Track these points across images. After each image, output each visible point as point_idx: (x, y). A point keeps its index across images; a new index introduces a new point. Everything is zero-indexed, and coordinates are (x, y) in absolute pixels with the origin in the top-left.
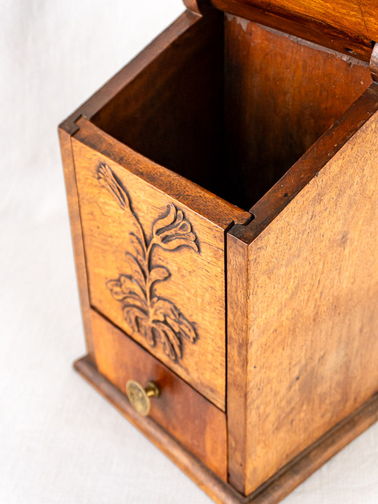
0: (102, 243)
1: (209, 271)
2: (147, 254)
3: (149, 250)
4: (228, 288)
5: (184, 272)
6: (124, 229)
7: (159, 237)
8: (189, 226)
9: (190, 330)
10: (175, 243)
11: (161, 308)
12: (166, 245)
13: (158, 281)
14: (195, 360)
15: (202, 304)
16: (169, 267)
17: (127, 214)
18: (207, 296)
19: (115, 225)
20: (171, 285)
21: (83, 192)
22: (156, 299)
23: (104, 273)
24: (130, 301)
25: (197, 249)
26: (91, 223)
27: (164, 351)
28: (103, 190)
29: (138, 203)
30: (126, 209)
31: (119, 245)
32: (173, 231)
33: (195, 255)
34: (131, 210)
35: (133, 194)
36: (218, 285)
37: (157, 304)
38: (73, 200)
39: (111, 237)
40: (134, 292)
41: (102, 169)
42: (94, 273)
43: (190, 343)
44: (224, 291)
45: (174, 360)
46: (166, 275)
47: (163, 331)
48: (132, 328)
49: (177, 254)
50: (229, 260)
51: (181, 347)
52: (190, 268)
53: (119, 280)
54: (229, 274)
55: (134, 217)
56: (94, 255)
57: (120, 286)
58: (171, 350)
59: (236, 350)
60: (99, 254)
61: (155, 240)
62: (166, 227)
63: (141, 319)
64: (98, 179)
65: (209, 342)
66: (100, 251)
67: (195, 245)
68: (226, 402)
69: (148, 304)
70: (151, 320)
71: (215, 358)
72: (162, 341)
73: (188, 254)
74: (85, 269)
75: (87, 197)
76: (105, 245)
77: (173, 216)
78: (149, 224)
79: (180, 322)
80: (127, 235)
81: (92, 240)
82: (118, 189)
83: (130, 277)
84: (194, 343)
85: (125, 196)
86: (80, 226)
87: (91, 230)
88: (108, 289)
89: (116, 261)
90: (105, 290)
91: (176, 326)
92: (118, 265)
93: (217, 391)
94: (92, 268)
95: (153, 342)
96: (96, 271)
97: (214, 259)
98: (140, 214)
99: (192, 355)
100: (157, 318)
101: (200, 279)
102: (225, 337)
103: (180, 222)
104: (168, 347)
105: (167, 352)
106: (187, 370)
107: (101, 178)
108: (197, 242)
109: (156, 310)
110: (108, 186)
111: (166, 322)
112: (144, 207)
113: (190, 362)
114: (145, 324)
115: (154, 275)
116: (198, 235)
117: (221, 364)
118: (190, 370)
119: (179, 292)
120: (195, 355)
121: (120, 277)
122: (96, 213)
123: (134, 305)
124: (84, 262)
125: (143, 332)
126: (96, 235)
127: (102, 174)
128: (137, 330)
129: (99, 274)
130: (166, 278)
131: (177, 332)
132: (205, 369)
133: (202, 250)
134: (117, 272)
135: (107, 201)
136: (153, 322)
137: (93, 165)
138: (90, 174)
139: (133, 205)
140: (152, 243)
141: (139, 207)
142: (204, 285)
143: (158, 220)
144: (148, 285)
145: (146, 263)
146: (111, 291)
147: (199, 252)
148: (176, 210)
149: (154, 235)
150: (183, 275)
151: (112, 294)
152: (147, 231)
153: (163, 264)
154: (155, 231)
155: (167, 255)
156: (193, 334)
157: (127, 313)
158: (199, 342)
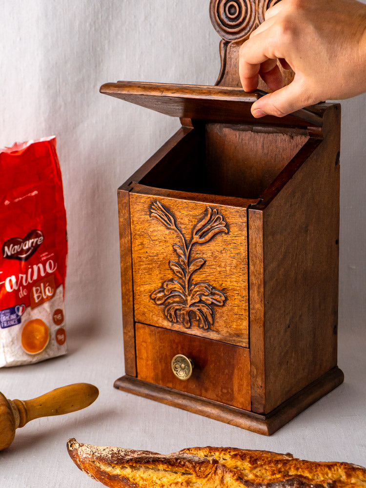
0: (149, 264)
1: (236, 242)
2: (187, 254)
3: (189, 250)
4: (250, 247)
5: (217, 254)
6: (168, 244)
7: (198, 236)
8: (221, 217)
9: (221, 296)
10: (210, 235)
11: (198, 291)
12: (203, 240)
13: (195, 271)
14: (224, 319)
15: (230, 270)
16: (204, 256)
17: (172, 231)
18: (235, 262)
19: (161, 244)
20: (206, 269)
21: (136, 230)
22: (193, 286)
23: (149, 288)
24: (170, 301)
25: (227, 231)
26: (141, 251)
27: (199, 326)
28: (153, 222)
29: (182, 219)
30: (172, 227)
31: (164, 258)
32: (209, 227)
33: (225, 237)
34: (176, 226)
35: (178, 214)
36: (243, 249)
37: (194, 290)
38: (126, 241)
39: (157, 255)
40: (175, 291)
41: (154, 205)
42: (140, 292)
43: (220, 308)
44: (247, 252)
45: (207, 329)
46: (201, 263)
47: (198, 309)
48: (172, 321)
49: (210, 243)
50: (250, 227)
51: (213, 315)
52: (222, 248)
53: (162, 287)
54: (250, 237)
55: (178, 231)
56: (142, 277)
57: (163, 291)
58: (205, 322)
59: (256, 292)
60: (146, 274)
61: (194, 240)
62: (204, 226)
63: (180, 310)
64: (150, 215)
65: (236, 297)
66: (146, 271)
67: (225, 228)
68: (249, 338)
69: (187, 294)
70: (188, 306)
71: (240, 308)
72: (198, 318)
73: (219, 238)
74: (132, 293)
75: (139, 232)
76: (151, 264)
77: (209, 216)
78: (190, 231)
79: (213, 294)
80: (171, 248)
81: (140, 265)
82: (166, 215)
83: (172, 280)
84: (224, 305)
85: (172, 218)
86: (130, 259)
87: (140, 257)
88: (152, 299)
89: (160, 273)
90: (149, 302)
91: (209, 300)
92: (162, 275)
93: (242, 334)
94: (138, 289)
95: (189, 324)
96: (142, 289)
97: (240, 232)
98: (183, 226)
99: (221, 317)
100: (193, 301)
101: (229, 252)
102: (247, 287)
103: (215, 217)
104: (202, 320)
105: (201, 326)
106: (218, 332)
107: (153, 213)
108: (227, 226)
109: (193, 295)
110: (158, 217)
111: (200, 301)
112: (186, 220)
113: (220, 323)
114: (184, 312)
115: (192, 268)
116: (228, 221)
117: (245, 310)
118: (220, 330)
119: (212, 271)
120: (224, 315)
121: (163, 284)
122: (146, 241)
123: (174, 302)
124: (131, 287)
125: (181, 320)
126: (144, 259)
127: (154, 209)
128: (176, 321)
129: (144, 291)
130: (202, 266)
131: (209, 304)
132: (232, 322)
133: (231, 230)
134: (161, 281)
135: (156, 229)
136: (190, 306)
137: (146, 206)
138: (143, 213)
139: (178, 223)
140: (192, 243)
141: (182, 221)
142: (232, 255)
143: (197, 224)
144: (187, 278)
145: (186, 261)
146: (154, 299)
147: (228, 233)
148: (212, 211)
149: (194, 236)
150: (216, 257)
151: (155, 302)
152: (188, 237)
153: (200, 256)
154: (194, 233)
155: (203, 248)
156: (223, 298)
157: (167, 311)
158: (228, 302)
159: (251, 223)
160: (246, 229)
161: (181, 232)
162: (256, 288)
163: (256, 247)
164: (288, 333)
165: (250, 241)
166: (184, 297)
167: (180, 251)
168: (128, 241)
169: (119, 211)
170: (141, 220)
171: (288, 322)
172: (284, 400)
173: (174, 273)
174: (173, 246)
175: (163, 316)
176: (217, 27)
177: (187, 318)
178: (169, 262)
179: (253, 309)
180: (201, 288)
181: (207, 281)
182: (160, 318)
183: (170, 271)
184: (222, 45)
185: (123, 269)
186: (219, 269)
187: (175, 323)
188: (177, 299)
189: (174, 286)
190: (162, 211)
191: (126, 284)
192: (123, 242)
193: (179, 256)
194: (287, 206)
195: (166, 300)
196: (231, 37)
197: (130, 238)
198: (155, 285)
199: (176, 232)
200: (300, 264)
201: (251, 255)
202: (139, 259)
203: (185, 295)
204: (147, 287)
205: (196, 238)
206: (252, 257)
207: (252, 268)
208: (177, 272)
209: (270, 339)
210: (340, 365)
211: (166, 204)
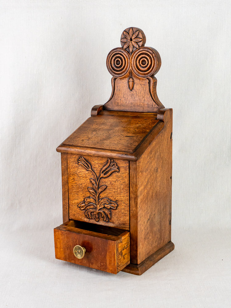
0: (77, 189)
1: (123, 176)
2: (97, 183)
3: (98, 181)
4: (130, 179)
5: (113, 182)
6: (87, 179)
7: (103, 174)
8: (115, 164)
9: (115, 205)
10: (110, 173)
11: (103, 202)
12: (106, 176)
13: (101, 192)
14: (116, 216)
15: (120, 191)
16: (106, 184)
17: (89, 172)
18: (122, 186)
19: (84, 179)
20: (107, 191)
21: (70, 172)
22: (100, 200)
24: (88, 208)
25: (118, 171)
26: (74, 182)
27: (103, 220)
28: (80, 167)
29: (95, 165)
30: (90, 170)
31: (85, 186)
32: (109, 169)
33: (117, 174)
34: (92, 169)
35: (93, 163)
36: (126, 180)
37: (101, 202)
38: (65, 178)
39: (81, 184)
40: (91, 202)
41: (80, 159)
42: (72, 204)
43: (114, 210)
44: (129, 181)
45: (108, 222)
46: (105, 188)
47: (103, 212)
48: (89, 218)
49: (109, 177)
50: (130, 169)
51: (111, 214)
52: (115, 180)
53: (84, 201)
54: (130, 174)
55: (93, 172)
56: (73, 196)
57: (85, 203)
58: (106, 218)
59: (133, 201)
61: (101, 176)
62: (106, 169)
63: (93, 212)
64: (78, 164)
65: (123, 205)
66: (76, 193)
67: (117, 170)
68: (130, 225)
70: (98, 210)
71: (125, 210)
72: (103, 216)
73: (114, 175)
74: (68, 204)
75: (72, 173)
76: (78, 189)
77: (109, 163)
78: (99, 171)
79: (110, 203)
80: (89, 181)
81: (73, 190)
82: (86, 164)
83: (89, 197)
84: (116, 209)
85: (89, 165)
86: (67, 186)
87: (73, 186)
89: (83, 194)
90: (77, 209)
91: (109, 206)
92: (84, 195)
93: (126, 223)
94: (71, 202)
95: (98, 219)
96: (74, 202)
97: (125, 171)
98: (95, 169)
99: (115, 215)
100: (100, 207)
101: (119, 182)
102: (129, 199)
103: (112, 164)
104: (105, 217)
105: (105, 220)
106: (113, 223)
107: (79, 162)
108: (118, 168)
109: (100, 204)
110: (82, 164)
111: (104, 207)
112: (97, 166)
113: (114, 218)
114: (95, 213)
115: (100, 190)
116: (119, 165)
117: (128, 211)
118: (115, 221)
119: (110, 192)
120: (117, 214)
121: (84, 199)
122: (76, 177)
123: (90, 208)
124: (67, 202)
125: (94, 217)
126: (75, 187)
127: (80, 161)
129: (75, 203)
130: (105, 189)
131: (109, 209)
132: (121, 217)
133: (120, 170)
134: (83, 198)
135: (81, 171)
136: (99, 210)
137: (76, 159)
138: (75, 163)
139: (92, 167)
140: (100, 178)
141: (95, 167)
142: (121, 183)
143: (103, 168)
144: (97, 195)
145: (97, 187)
146: (80, 207)
147: (119, 172)
148: (111, 161)
149: (101, 174)
150: (112, 184)
151: (80, 209)
152: (98, 175)
153: (104, 184)
154: (101, 173)
155: (106, 180)
156: (116, 205)
157: (87, 213)
158: (119, 207)
159: (131, 166)
160: (128, 169)
161: (94, 172)
162: (133, 199)
163: (133, 178)
164: (149, 223)
165: (130, 176)
166: (95, 206)
167: (93, 182)
169: (62, 162)
170: (73, 166)
171: (148, 217)
172: (147, 257)
173: (91, 193)
174: (90, 180)
175: (84, 216)
176: (110, 71)
177: (97, 216)
178: (88, 188)
179: (132, 210)
180: (105, 200)
181: (108, 197)
182: (83, 217)
183: (88, 193)
184: (113, 80)
185: (63, 192)
186: (114, 190)
187: (90, 219)
188: (92, 207)
189: (90, 200)
190: (84, 161)
191: (65, 200)
192: (64, 178)
193: (93, 185)
194: (148, 158)
195: (86, 207)
196: (117, 76)
197: (67, 176)
198: (80, 200)
199: (91, 172)
200: (154, 188)
201: (131, 182)
202: (72, 187)
203: (96, 205)
204: (76, 201)
205: (102, 175)
206: (131, 184)
207: (131, 189)
208: (92, 193)
209: (140, 226)
210: (172, 241)
211: (87, 158)
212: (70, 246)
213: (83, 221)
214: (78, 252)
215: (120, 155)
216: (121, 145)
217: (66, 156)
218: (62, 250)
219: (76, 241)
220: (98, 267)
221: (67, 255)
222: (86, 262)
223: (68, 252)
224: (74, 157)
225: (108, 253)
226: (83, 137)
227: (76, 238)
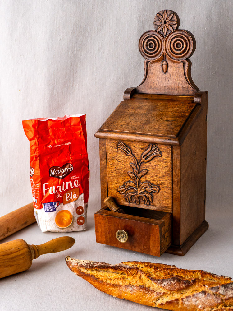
0: (116, 174)
1: (165, 161)
2: (138, 168)
3: (139, 166)
4: (173, 163)
5: (154, 167)
6: (127, 163)
7: (144, 158)
8: (157, 148)
9: (156, 188)
10: (151, 157)
11: (144, 186)
12: (147, 160)
13: (142, 176)
14: (159, 199)
15: (162, 175)
16: (148, 168)
17: (130, 157)
18: (164, 170)
19: (124, 163)
20: (149, 175)
21: (109, 157)
22: (141, 184)
23: (116, 186)
24: (128, 192)
25: (160, 155)
26: (112, 167)
27: (144, 203)
28: (119, 152)
29: (135, 150)
30: (130, 155)
31: (125, 170)
32: (150, 153)
33: (159, 158)
34: (132, 154)
35: (133, 148)
36: (169, 164)
37: (142, 186)
38: (104, 163)
39: (121, 169)
40: (131, 186)
41: (120, 144)
42: (112, 188)
43: (156, 194)
44: (171, 165)
45: (148, 205)
46: (146, 172)
47: (144, 195)
48: (129, 202)
49: (151, 162)
50: (173, 153)
51: (152, 197)
52: (157, 164)
53: (124, 185)
54: (173, 158)
55: (133, 156)
56: (112, 180)
57: (124, 187)
58: (147, 201)
59: (176, 185)
60: (115, 179)
62: (148, 153)
63: (134, 196)
64: (117, 149)
65: (165, 188)
66: (115, 177)
68: (172, 208)
69: (138, 188)
70: (138, 194)
71: (167, 193)
72: (144, 200)
73: (156, 159)
74: (107, 189)
75: (111, 158)
76: (118, 173)
77: (151, 148)
78: (140, 156)
79: (152, 187)
80: (129, 165)
81: (112, 174)
82: (126, 149)
83: (129, 181)
84: (158, 193)
85: (130, 150)
86: (106, 171)
87: (112, 170)
88: (118, 191)
89: (123, 178)
90: (117, 193)
91: (150, 190)
93: (168, 206)
94: (110, 186)
95: (139, 203)
96: (113, 187)
97: (168, 156)
98: (136, 154)
99: (157, 198)
100: (141, 191)
101: (161, 166)
102: (171, 183)
103: (154, 148)
104: (146, 201)
105: (146, 203)
106: (155, 206)
107: (119, 148)
108: (161, 153)
109: (141, 188)
110: (122, 150)
111: (145, 191)
112: (138, 151)
113: (156, 202)
114: (136, 197)
115: (141, 174)
116: (161, 150)
117: (170, 194)
118: (156, 205)
119: (152, 176)
120: (159, 197)
121: (124, 183)
122: (115, 162)
124: (106, 186)
125: (135, 201)
126: (114, 171)
127: (120, 146)
128: (131, 202)
130: (146, 173)
131: (150, 192)
132: (163, 200)
133: (163, 155)
134: (123, 182)
135: (121, 156)
136: (139, 194)
137: (115, 144)
138: (114, 148)
139: (132, 152)
140: (141, 162)
141: (135, 151)
142: (163, 167)
143: (144, 152)
144: (138, 180)
145: (138, 171)
146: (119, 191)
147: (161, 156)
148: (152, 145)
149: (142, 159)
150: (154, 168)
151: (120, 193)
152: (138, 159)
153: (145, 168)
154: (142, 157)
155: (147, 164)
156: (158, 189)
157: (127, 197)
158: (160, 191)
159: (174, 151)
160: (171, 154)
161: (135, 157)
162: (176, 183)
163: (176, 163)
164: (189, 205)
165: (173, 160)
166: (136, 190)
167: (133, 166)
168: (105, 163)
169: (100, 148)
170: (113, 151)
171: (189, 199)
172: (187, 238)
173: (131, 177)
174: (130, 164)
175: (124, 200)
176: (142, 54)
177: (138, 200)
178: (128, 172)
179: (175, 193)
180: (146, 185)
181: (149, 181)
182: (123, 201)
183: (128, 177)
184: (145, 63)
185: (102, 177)
186: (155, 174)
187: (131, 203)
188: (132, 191)
189: (130, 184)
190: (124, 146)
191: (103, 184)
192: (102, 163)
193: (134, 169)
194: (189, 142)
195: (126, 191)
196: (150, 59)
197: (106, 161)
198: (120, 184)
199: (132, 156)
200: (193, 170)
201: (173, 167)
203: (137, 188)
204: (116, 185)
205: (143, 160)
206: (174, 168)
207: (174, 173)
208: (132, 177)
209: (182, 208)
210: (206, 220)
211: (127, 143)
212: (112, 230)
213: (123, 204)
214: (121, 236)
215: (163, 140)
216: (162, 130)
217: (105, 141)
218: (103, 234)
219: (118, 225)
220: (141, 250)
221: (109, 239)
222: (128, 245)
223: (109, 236)
224: (113, 142)
225: (151, 237)
226: (121, 123)
227: (118, 222)
